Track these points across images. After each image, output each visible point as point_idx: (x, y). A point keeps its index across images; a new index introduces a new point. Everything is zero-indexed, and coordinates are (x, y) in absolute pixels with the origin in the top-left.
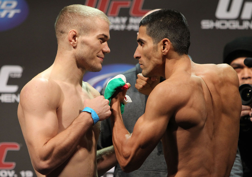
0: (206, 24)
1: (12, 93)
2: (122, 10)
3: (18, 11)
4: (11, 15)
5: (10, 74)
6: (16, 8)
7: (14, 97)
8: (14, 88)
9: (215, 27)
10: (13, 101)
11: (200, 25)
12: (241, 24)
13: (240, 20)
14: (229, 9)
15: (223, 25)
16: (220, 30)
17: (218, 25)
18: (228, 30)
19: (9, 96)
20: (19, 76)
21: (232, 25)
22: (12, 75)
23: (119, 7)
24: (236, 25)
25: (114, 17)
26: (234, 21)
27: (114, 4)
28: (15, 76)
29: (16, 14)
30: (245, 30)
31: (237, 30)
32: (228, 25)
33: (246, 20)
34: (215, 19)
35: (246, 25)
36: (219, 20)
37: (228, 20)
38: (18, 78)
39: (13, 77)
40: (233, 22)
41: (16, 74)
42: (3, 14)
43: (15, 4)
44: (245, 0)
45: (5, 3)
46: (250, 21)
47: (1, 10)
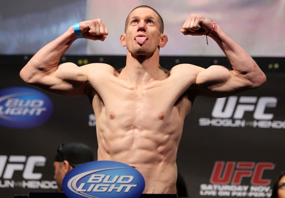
0: (204, 122)
1: (37, 180)
3: (44, 109)
5: (35, 164)
7: (38, 183)
8: (38, 176)
9: (210, 125)
10: (38, 187)
11: (198, 122)
12: (233, 122)
13: (232, 119)
14: (223, 110)
15: (218, 122)
16: (215, 127)
17: (214, 123)
18: (222, 127)
19: (34, 182)
21: (225, 123)
22: (37, 164)
24: (229, 123)
26: (227, 120)
28: (40, 165)
32: (222, 123)
33: (238, 119)
34: (211, 118)
35: (238, 123)
36: (215, 118)
37: (222, 119)
39: (38, 166)
42: (32, 112)
43: (41, 103)
44: (238, 103)
45: (34, 102)
46: (241, 120)
47: (30, 108)
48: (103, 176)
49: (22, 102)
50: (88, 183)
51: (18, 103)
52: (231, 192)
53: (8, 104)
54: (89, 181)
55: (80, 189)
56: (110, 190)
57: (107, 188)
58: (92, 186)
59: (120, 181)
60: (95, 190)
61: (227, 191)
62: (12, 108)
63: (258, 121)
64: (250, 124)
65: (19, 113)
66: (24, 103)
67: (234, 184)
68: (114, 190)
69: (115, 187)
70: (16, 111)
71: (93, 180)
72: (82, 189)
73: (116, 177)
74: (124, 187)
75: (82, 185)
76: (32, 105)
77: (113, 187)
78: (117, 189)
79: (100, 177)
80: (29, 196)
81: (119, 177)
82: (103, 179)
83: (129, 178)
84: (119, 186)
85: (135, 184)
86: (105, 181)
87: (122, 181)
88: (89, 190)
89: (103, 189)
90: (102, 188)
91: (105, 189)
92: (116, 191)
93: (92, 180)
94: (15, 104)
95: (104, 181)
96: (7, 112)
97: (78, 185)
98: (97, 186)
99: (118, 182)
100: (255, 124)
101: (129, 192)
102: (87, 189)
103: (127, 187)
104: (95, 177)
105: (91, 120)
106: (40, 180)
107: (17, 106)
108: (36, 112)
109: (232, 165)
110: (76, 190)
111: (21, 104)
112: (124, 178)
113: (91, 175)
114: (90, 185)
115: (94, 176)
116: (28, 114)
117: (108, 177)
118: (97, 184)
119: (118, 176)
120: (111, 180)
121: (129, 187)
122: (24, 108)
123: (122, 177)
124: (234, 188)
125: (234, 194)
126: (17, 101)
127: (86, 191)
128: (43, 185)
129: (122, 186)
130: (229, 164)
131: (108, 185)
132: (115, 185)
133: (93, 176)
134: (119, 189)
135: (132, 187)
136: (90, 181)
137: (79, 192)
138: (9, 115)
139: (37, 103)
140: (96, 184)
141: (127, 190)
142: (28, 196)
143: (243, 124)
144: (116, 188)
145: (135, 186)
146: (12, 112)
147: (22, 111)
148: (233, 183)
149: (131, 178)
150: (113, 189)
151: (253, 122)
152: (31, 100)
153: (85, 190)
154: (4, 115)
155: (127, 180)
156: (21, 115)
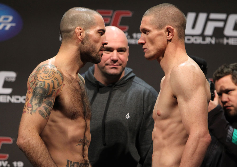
1: (7, 95)
5: (5, 79)
6: (12, 22)
7: (9, 98)
8: (9, 91)
10: (8, 101)
12: (204, 39)
13: (203, 36)
14: (194, 27)
15: (189, 40)
18: (193, 44)
19: (5, 97)
20: (14, 80)
21: (196, 40)
22: (7, 79)
24: (199, 41)
28: (10, 80)
29: (11, 27)
30: (207, 45)
32: (193, 40)
33: (208, 36)
35: (208, 40)
37: (193, 36)
38: (12, 81)
39: (8, 81)
40: (197, 38)
41: (11, 78)
43: (11, 18)
44: (208, 19)
45: (3, 17)
46: (211, 37)
63: (228, 38)
64: (221, 41)
76: (1, 20)
100: (225, 41)
106: (11, 95)
108: (5, 27)
128: (14, 100)
139: (6, 19)
143: (213, 41)
151: (223, 39)
152: (1, 15)
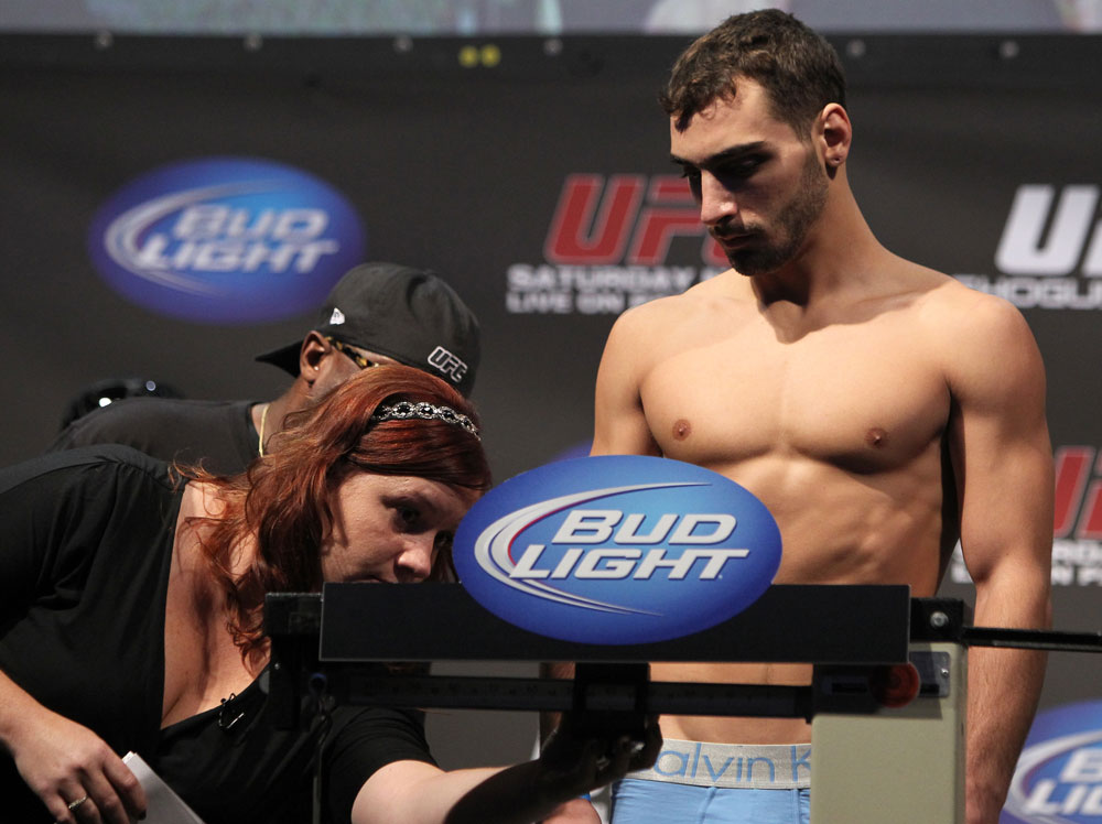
2: (677, 241)
3: (329, 247)
4: (308, 260)
6: (324, 236)
12: (1083, 289)
13: (1079, 277)
14: (1042, 242)
15: (1022, 292)
17: (1004, 293)
18: (1037, 309)
21: (1051, 293)
23: (669, 233)
24: (1065, 296)
25: (651, 269)
26: (1059, 281)
27: (653, 220)
29: (323, 260)
30: (1094, 313)
31: (1067, 313)
32: (1038, 295)
33: (1100, 278)
34: (994, 274)
35: (1100, 295)
36: (1009, 276)
37: (1039, 277)
40: (1058, 286)
42: (280, 260)
43: (317, 221)
44: (1100, 214)
45: (287, 218)
47: (273, 244)
48: (613, 516)
49: (239, 219)
50: (554, 544)
51: (226, 223)
52: (1076, 568)
53: (184, 227)
54: (557, 539)
55: (523, 568)
56: (644, 571)
57: (632, 563)
58: (573, 554)
59: (681, 535)
60: (585, 571)
61: (1061, 563)
62: (200, 242)
65: (230, 261)
66: (250, 223)
67: (1087, 538)
68: (658, 570)
69: (663, 558)
70: (216, 255)
71: (575, 532)
72: (533, 568)
73: (667, 520)
74: (698, 558)
75: (533, 552)
76: (281, 229)
77: (654, 558)
78: (672, 567)
79: (603, 518)
80: (323, 595)
81: (678, 518)
82: (613, 527)
83: (718, 523)
84: (677, 556)
85: (742, 547)
86: (624, 535)
87: (690, 534)
88: (561, 571)
89: (614, 568)
90: (611, 563)
91: (623, 568)
92: (669, 573)
93: (572, 531)
94: (214, 227)
95: (618, 538)
96: (182, 258)
97: (515, 552)
98: (593, 556)
99: (674, 538)
101: (720, 577)
102: (552, 567)
103: (710, 558)
104: (583, 519)
105: (515, 289)
107: (221, 236)
108: (296, 256)
109: (1080, 459)
110: (507, 574)
111: (235, 228)
112: (698, 523)
113: (568, 514)
114: (565, 552)
115: (580, 518)
116: (264, 265)
117: (633, 520)
118: (590, 550)
119: (674, 517)
120: (647, 533)
121: (719, 558)
122: (250, 243)
123: (689, 521)
124: (1086, 553)
125: (1087, 576)
126: (220, 213)
127: (550, 574)
129: (689, 556)
130: (1068, 460)
131: (636, 553)
132: (661, 552)
133: (576, 515)
134: (680, 568)
135: (729, 558)
136: (563, 535)
137: (519, 580)
138: (189, 271)
139: (299, 225)
140: (586, 547)
141: (710, 571)
142: (319, 598)
144: (666, 563)
145: (743, 553)
146: (203, 260)
147: (243, 255)
148: (1083, 532)
149: (727, 523)
150: (657, 567)
152: (279, 211)
153: (543, 574)
154: (172, 270)
155: (712, 532)
156: (238, 272)
